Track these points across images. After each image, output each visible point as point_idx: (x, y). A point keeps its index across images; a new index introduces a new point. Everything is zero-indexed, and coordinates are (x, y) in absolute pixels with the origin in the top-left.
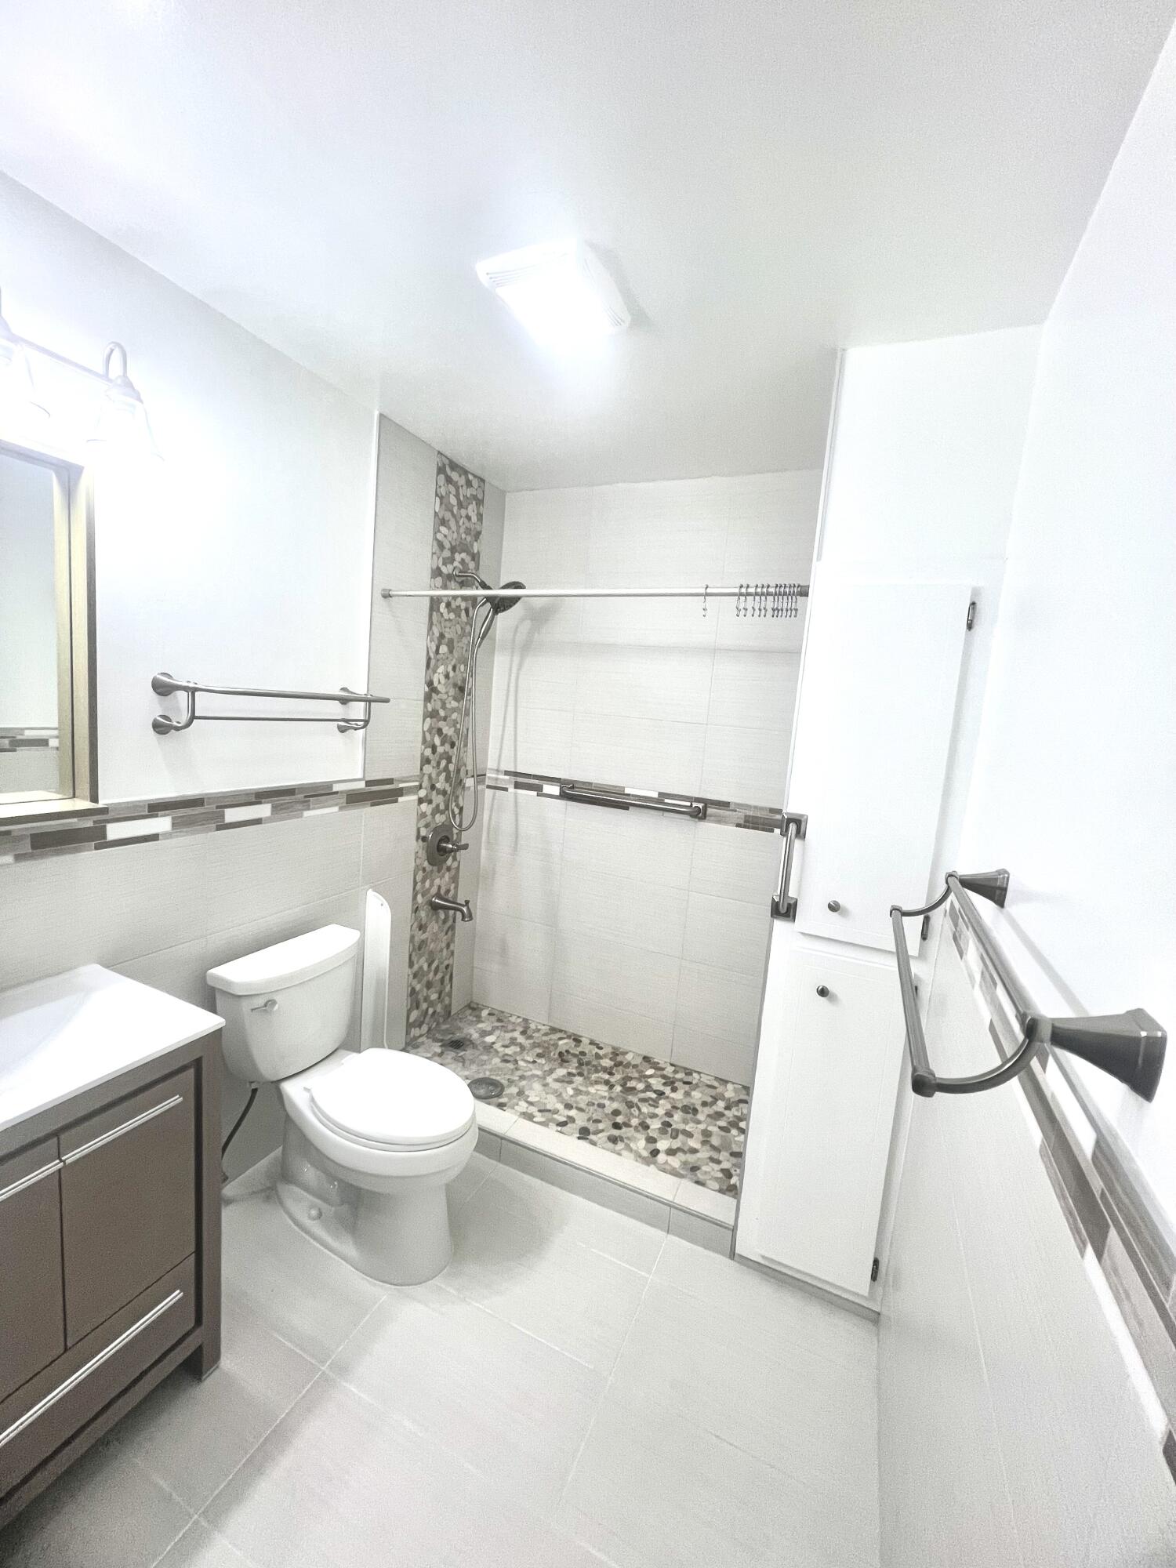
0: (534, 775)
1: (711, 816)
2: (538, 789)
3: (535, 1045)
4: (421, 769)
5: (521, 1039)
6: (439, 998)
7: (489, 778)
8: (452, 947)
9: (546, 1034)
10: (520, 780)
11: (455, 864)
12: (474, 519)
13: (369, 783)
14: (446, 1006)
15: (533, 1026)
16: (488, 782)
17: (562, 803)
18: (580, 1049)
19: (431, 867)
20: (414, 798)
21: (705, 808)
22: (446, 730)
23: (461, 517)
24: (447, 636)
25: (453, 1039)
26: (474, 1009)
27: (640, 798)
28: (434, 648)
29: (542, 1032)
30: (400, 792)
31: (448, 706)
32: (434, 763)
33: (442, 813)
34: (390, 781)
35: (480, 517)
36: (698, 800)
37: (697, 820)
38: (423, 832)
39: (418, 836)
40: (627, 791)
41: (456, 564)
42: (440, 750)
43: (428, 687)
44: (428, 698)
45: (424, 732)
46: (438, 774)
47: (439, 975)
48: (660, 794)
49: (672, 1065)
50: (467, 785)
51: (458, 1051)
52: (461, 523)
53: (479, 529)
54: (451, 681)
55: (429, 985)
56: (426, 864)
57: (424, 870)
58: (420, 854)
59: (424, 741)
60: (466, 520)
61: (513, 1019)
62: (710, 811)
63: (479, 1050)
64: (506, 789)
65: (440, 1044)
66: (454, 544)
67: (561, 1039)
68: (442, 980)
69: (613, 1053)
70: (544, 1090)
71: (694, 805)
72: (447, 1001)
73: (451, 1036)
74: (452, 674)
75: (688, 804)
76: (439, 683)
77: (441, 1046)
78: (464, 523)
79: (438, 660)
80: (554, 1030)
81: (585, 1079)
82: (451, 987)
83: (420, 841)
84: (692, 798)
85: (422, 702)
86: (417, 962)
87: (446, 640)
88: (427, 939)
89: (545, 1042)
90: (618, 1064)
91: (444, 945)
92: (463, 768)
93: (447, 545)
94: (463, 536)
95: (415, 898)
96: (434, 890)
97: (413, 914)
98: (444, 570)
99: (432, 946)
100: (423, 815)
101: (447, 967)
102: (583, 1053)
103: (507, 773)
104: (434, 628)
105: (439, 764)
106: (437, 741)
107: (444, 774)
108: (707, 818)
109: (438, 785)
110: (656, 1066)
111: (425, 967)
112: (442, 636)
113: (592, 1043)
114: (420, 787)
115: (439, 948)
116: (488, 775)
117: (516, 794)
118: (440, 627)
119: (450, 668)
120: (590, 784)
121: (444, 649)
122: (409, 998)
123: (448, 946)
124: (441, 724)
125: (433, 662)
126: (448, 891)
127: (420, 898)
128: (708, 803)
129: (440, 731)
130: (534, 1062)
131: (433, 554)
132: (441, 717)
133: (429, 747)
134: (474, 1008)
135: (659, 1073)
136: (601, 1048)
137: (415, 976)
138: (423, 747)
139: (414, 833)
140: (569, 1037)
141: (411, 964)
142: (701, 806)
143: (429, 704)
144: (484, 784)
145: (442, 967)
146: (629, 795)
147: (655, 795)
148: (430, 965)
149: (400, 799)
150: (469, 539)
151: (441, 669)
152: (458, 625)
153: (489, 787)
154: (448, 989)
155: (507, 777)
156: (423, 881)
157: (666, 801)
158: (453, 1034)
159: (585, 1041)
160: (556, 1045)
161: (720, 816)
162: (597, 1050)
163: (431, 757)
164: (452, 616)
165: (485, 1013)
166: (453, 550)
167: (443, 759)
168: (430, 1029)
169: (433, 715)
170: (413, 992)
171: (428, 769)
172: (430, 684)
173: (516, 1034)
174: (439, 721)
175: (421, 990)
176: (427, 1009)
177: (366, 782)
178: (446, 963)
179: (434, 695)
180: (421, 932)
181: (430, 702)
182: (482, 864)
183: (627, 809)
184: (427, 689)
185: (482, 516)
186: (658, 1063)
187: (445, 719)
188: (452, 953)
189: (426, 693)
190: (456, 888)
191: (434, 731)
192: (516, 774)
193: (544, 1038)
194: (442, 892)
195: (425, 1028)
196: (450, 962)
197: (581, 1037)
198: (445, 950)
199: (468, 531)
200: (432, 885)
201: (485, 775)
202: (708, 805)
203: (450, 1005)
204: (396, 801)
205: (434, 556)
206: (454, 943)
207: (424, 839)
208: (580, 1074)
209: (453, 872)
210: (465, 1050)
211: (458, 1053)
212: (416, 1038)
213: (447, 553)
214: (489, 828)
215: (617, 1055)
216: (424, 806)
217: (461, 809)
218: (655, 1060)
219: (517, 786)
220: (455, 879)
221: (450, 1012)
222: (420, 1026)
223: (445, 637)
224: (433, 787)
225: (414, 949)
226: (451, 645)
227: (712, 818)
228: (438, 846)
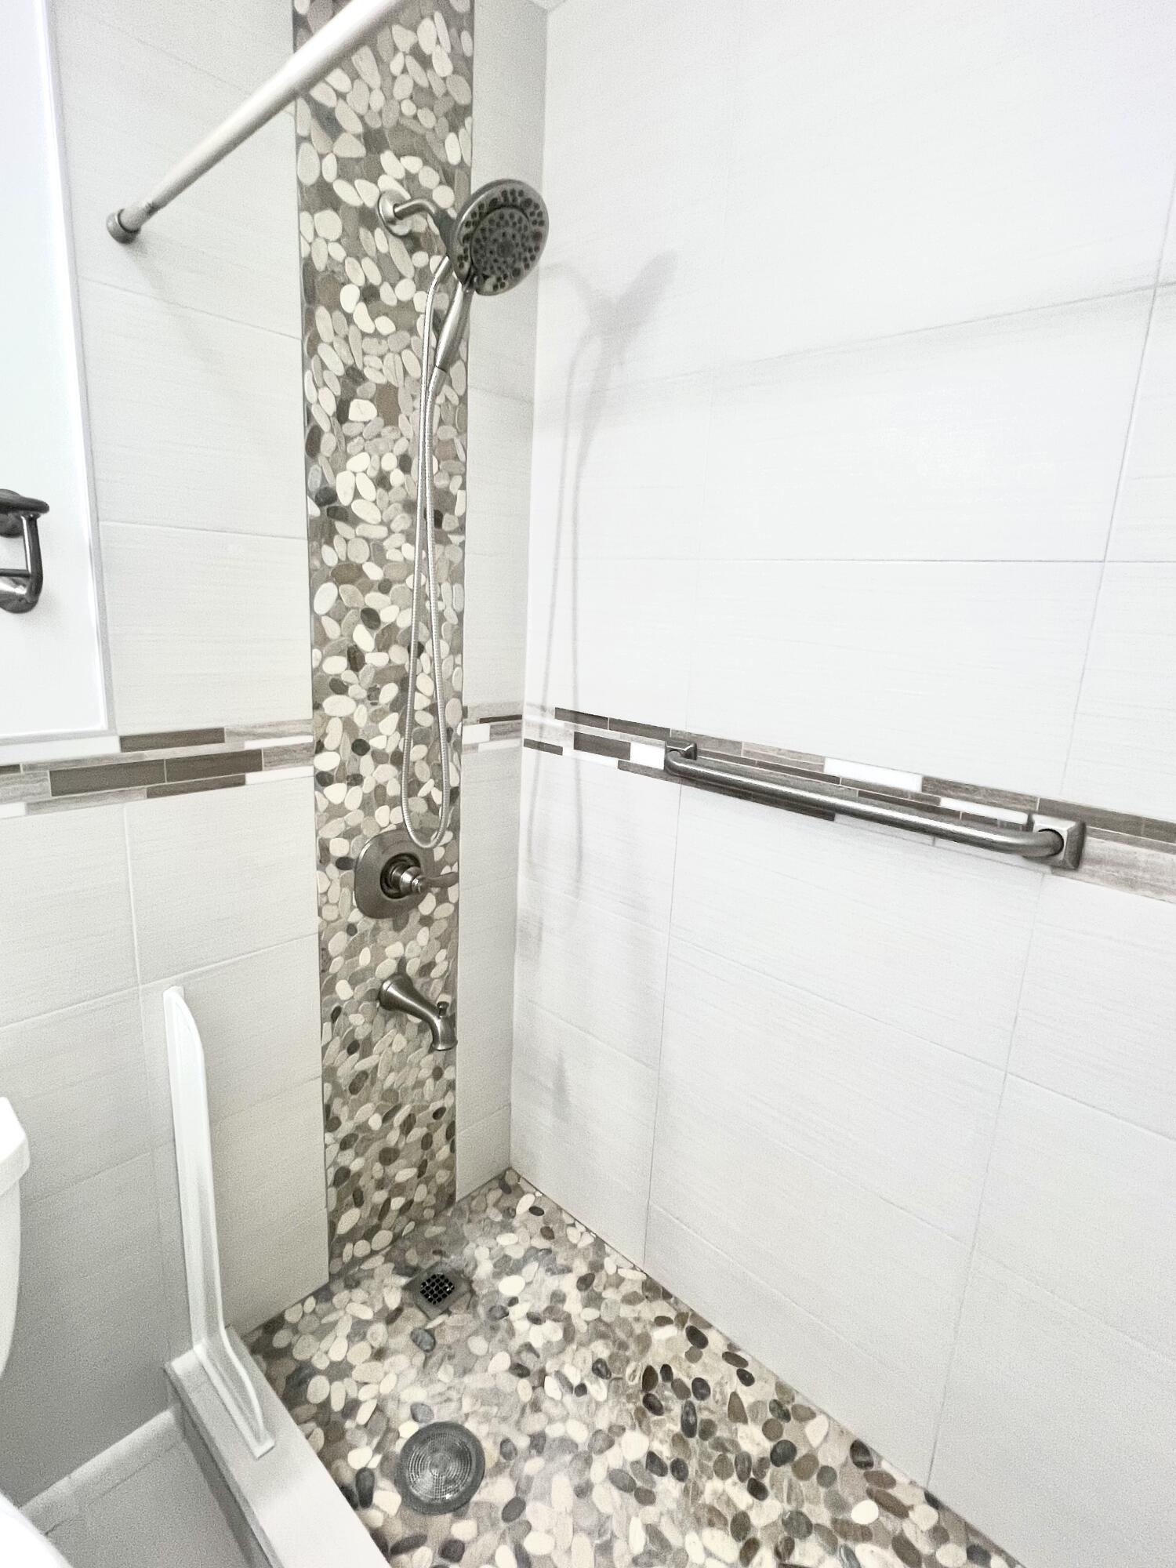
0: (613, 721)
1: (1099, 861)
2: (620, 751)
3: (601, 1330)
4: (317, 706)
5: (574, 1304)
6: (420, 1174)
7: (528, 724)
8: (448, 1074)
9: (631, 1300)
10: (586, 730)
11: (446, 910)
12: (443, 65)
13: (127, 743)
14: (441, 1188)
15: (610, 1266)
16: (528, 733)
17: (673, 788)
18: (697, 1370)
19: (372, 922)
20: (304, 773)
21: (1081, 833)
22: (387, 615)
23: (396, 49)
24: (374, 377)
25: (438, 1271)
26: (507, 1189)
27: (869, 792)
28: (331, 407)
29: (626, 1289)
30: (252, 761)
31: (391, 555)
32: (358, 690)
33: (395, 802)
34: (216, 735)
35: (464, 65)
36: (1051, 808)
37: (1047, 869)
38: (340, 848)
39: (324, 855)
40: (829, 770)
41: (387, 182)
42: (375, 660)
43: (320, 505)
44: (321, 532)
45: (316, 619)
46: (376, 717)
47: (417, 1133)
48: (927, 781)
49: (932, 1501)
50: (466, 740)
51: (432, 1310)
52: (396, 66)
53: (463, 101)
54: (397, 494)
55: (388, 1156)
56: (356, 916)
57: (351, 929)
58: (333, 897)
59: (320, 639)
60: (413, 65)
61: (573, 1235)
62: (1094, 845)
63: (476, 1315)
64: (558, 750)
65: (404, 1281)
66: (375, 124)
67: (662, 1321)
68: (426, 1142)
69: (777, 1406)
70: (573, 1513)
71: (1041, 822)
72: (442, 1177)
73: (437, 1258)
74: (397, 477)
75: (1021, 818)
76: (357, 495)
77: (406, 1288)
78: (405, 71)
79: (348, 439)
80: (653, 1290)
81: (686, 1491)
82: (453, 1149)
83: (332, 868)
84: (1032, 800)
85: (303, 545)
86: (351, 1118)
87: (370, 389)
88: (376, 1067)
89: (623, 1322)
90: (783, 1454)
91: (426, 1072)
92: (453, 702)
93: (352, 125)
94: (408, 108)
95: (327, 987)
96: (388, 967)
97: (328, 1025)
98: (349, 193)
99: (391, 1079)
100: (336, 811)
101: (437, 1114)
102: (701, 1387)
103: (560, 713)
104: (323, 350)
105: (373, 693)
106: (364, 638)
107: (394, 718)
108: (1086, 867)
109: (376, 743)
110: (880, 1488)
111: (375, 1122)
112: (353, 376)
113: (731, 1356)
114: (320, 747)
115: (410, 1082)
116: (525, 717)
117: (577, 761)
118: (344, 352)
119: (390, 463)
120: (736, 745)
121: (362, 410)
122: (333, 1191)
123: (438, 1074)
124: (374, 600)
125: (328, 443)
126: (427, 969)
127: (343, 990)
128: (1087, 820)
129: (370, 617)
130: (582, 1389)
131: (301, 140)
132: (372, 583)
133: (340, 654)
134: (507, 1184)
135: (891, 1524)
136: (747, 1379)
137: (344, 1145)
138: (317, 653)
139: (313, 853)
140: (681, 1318)
141: (331, 1123)
142: (1064, 827)
143: (326, 549)
144: (519, 737)
145: (424, 1116)
146: (834, 780)
147: (913, 785)
148: (387, 1118)
149: (250, 777)
150: (427, 119)
151: (360, 462)
152: (406, 353)
153: (529, 743)
154: (444, 1152)
155: (561, 724)
156: (352, 952)
157: (946, 803)
158: (440, 1253)
159: (716, 1343)
160: (644, 1342)
161: (1132, 865)
162: (736, 1385)
163: (348, 676)
164: (385, 325)
165: (525, 1203)
166: (374, 141)
167: (385, 682)
168: (397, 1238)
169: (347, 574)
170: (342, 1176)
171: (334, 704)
172: (326, 497)
173: (568, 1284)
174: (365, 592)
175: (368, 1167)
176: (388, 1202)
177: (123, 739)
178: (435, 1106)
179: (340, 526)
180: (356, 1055)
181: (330, 543)
182: (520, 906)
183: (831, 818)
184: (315, 511)
185: (469, 61)
186: (892, 1482)
187: (385, 587)
188: (451, 1086)
189: (312, 523)
190: (453, 957)
191: (352, 616)
192: (577, 717)
193: (626, 1312)
194: (412, 969)
195: (383, 1238)
196: (447, 1102)
197: (710, 1326)
198: (430, 1083)
199: (422, 95)
200: (378, 957)
201: (519, 717)
202: (1089, 827)
203: (452, 1183)
204: (241, 782)
205: (305, 146)
206: (454, 1064)
207: (343, 863)
208: (679, 1469)
209: (440, 927)
210: (448, 1312)
211: (429, 1319)
212: (356, 1261)
213: (351, 147)
214: (530, 832)
215: (786, 1416)
216: (337, 792)
217: (454, 794)
218: (885, 1466)
219: (581, 743)
220: (448, 940)
221: (452, 1196)
222: (369, 1236)
223: (364, 379)
224: (360, 747)
225: (337, 1092)
226: (387, 402)
227: (1103, 870)
228: (385, 876)
